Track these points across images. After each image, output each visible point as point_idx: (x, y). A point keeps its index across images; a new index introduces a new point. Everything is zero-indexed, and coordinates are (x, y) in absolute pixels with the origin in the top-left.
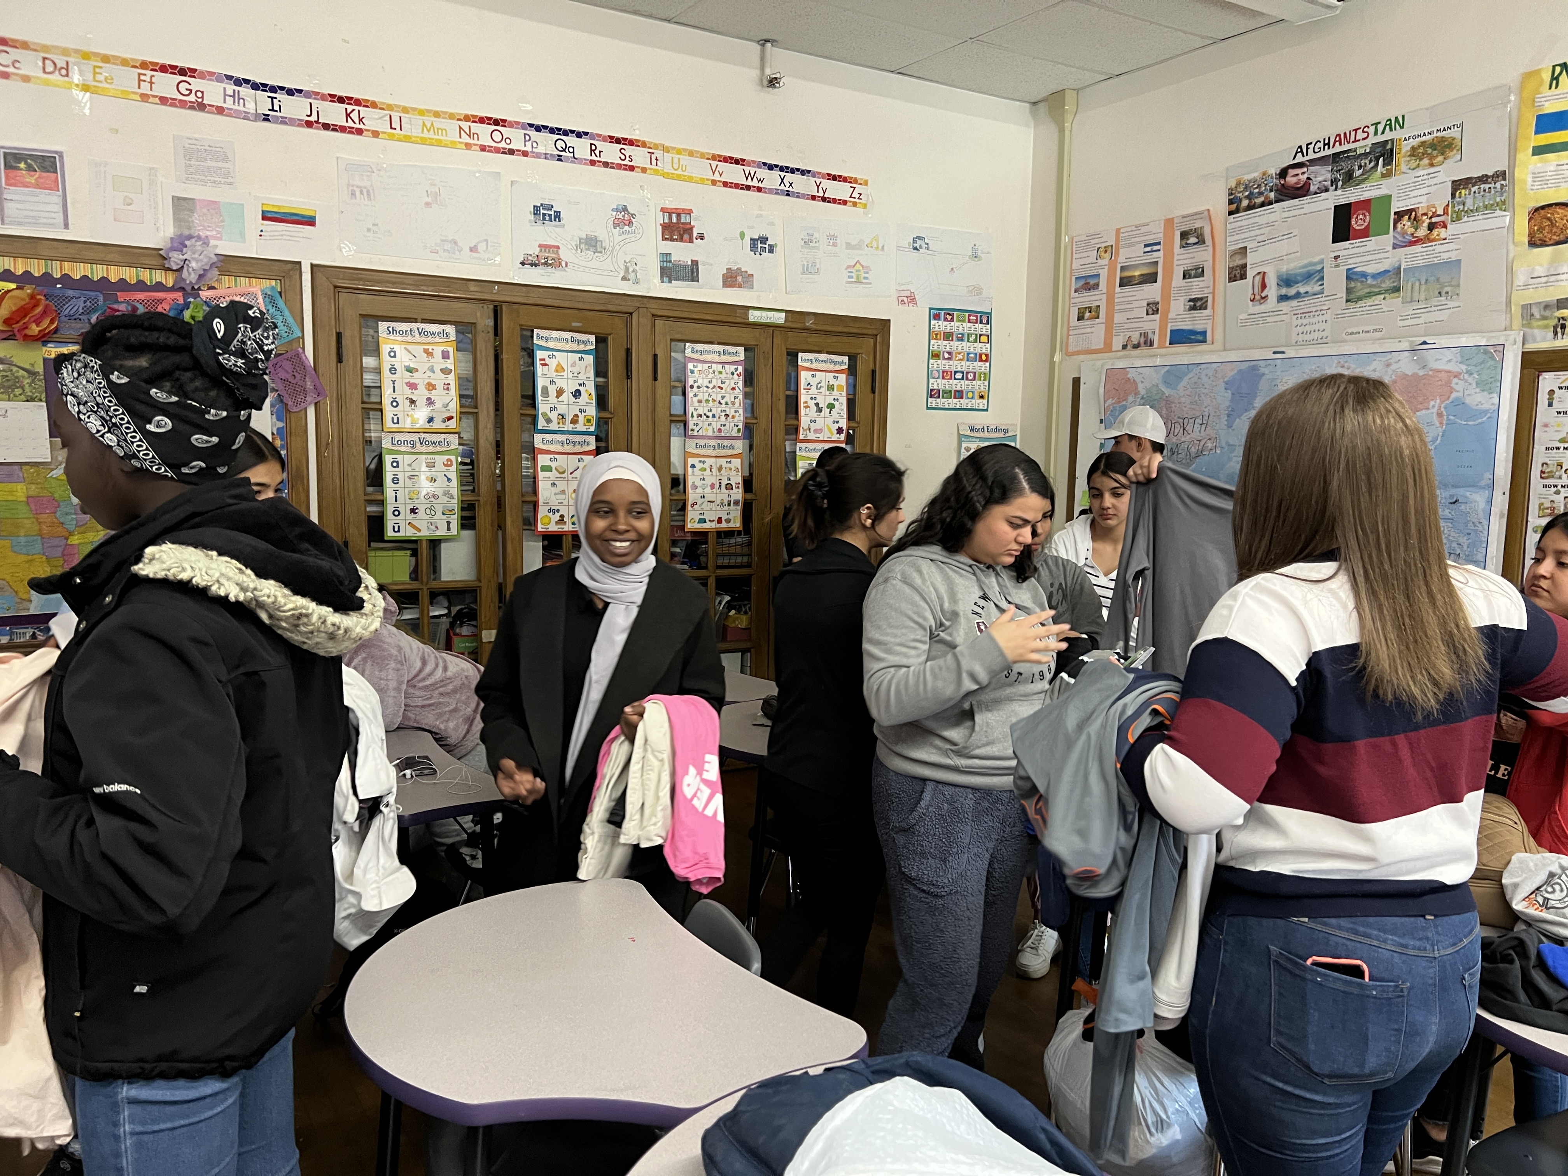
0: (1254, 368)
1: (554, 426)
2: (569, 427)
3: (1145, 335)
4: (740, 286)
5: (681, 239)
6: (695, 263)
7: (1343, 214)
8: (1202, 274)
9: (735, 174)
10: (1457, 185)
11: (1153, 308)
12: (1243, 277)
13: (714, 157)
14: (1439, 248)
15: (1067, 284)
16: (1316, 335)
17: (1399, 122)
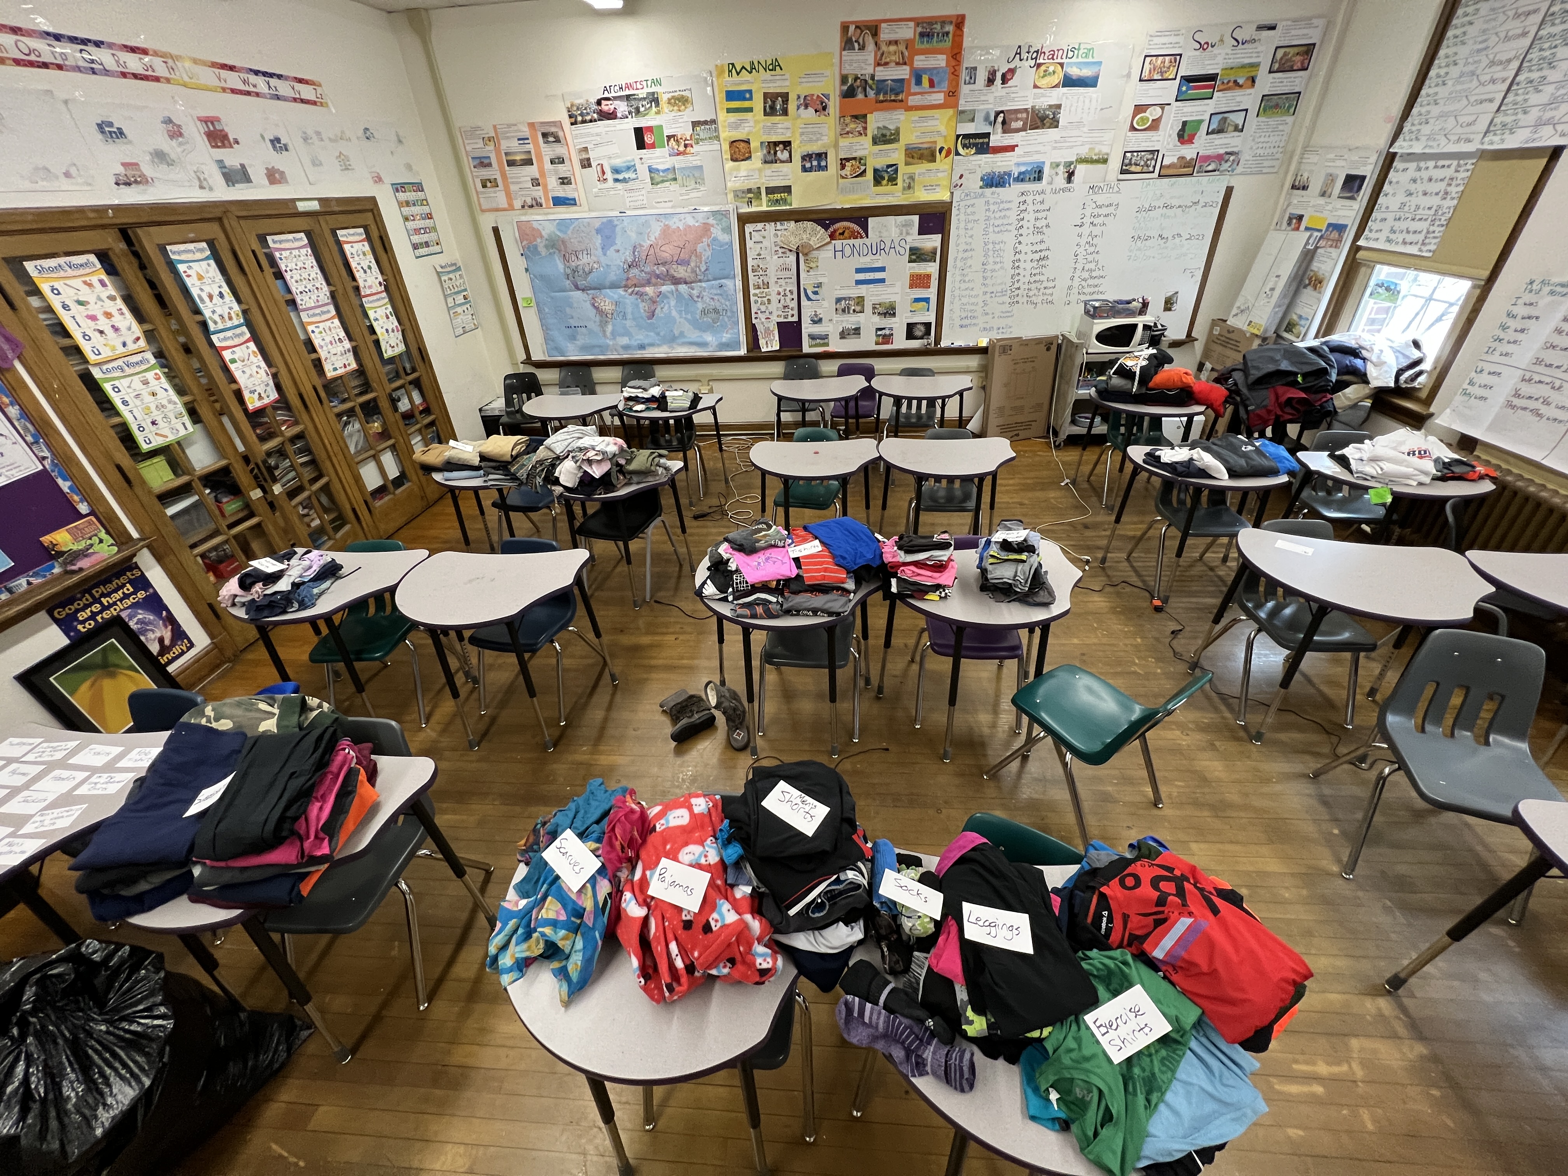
0: (610, 221)
1: (220, 326)
2: (229, 324)
3: (535, 199)
4: (280, 183)
5: (224, 146)
6: (243, 166)
7: (639, 133)
8: (563, 162)
9: (234, 80)
10: (695, 124)
11: (536, 182)
12: (590, 166)
13: (214, 65)
14: (691, 158)
15: (468, 164)
16: (639, 203)
17: (657, 82)
